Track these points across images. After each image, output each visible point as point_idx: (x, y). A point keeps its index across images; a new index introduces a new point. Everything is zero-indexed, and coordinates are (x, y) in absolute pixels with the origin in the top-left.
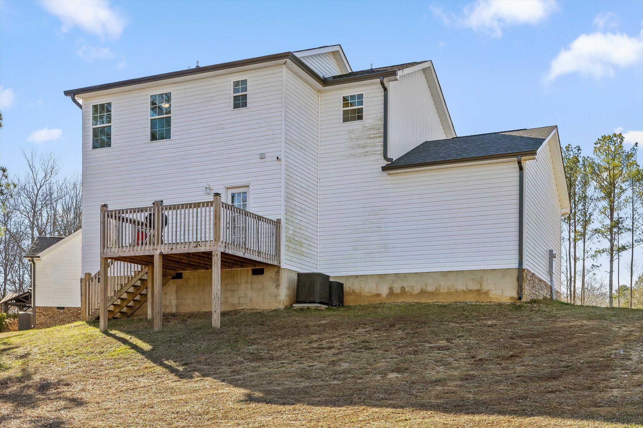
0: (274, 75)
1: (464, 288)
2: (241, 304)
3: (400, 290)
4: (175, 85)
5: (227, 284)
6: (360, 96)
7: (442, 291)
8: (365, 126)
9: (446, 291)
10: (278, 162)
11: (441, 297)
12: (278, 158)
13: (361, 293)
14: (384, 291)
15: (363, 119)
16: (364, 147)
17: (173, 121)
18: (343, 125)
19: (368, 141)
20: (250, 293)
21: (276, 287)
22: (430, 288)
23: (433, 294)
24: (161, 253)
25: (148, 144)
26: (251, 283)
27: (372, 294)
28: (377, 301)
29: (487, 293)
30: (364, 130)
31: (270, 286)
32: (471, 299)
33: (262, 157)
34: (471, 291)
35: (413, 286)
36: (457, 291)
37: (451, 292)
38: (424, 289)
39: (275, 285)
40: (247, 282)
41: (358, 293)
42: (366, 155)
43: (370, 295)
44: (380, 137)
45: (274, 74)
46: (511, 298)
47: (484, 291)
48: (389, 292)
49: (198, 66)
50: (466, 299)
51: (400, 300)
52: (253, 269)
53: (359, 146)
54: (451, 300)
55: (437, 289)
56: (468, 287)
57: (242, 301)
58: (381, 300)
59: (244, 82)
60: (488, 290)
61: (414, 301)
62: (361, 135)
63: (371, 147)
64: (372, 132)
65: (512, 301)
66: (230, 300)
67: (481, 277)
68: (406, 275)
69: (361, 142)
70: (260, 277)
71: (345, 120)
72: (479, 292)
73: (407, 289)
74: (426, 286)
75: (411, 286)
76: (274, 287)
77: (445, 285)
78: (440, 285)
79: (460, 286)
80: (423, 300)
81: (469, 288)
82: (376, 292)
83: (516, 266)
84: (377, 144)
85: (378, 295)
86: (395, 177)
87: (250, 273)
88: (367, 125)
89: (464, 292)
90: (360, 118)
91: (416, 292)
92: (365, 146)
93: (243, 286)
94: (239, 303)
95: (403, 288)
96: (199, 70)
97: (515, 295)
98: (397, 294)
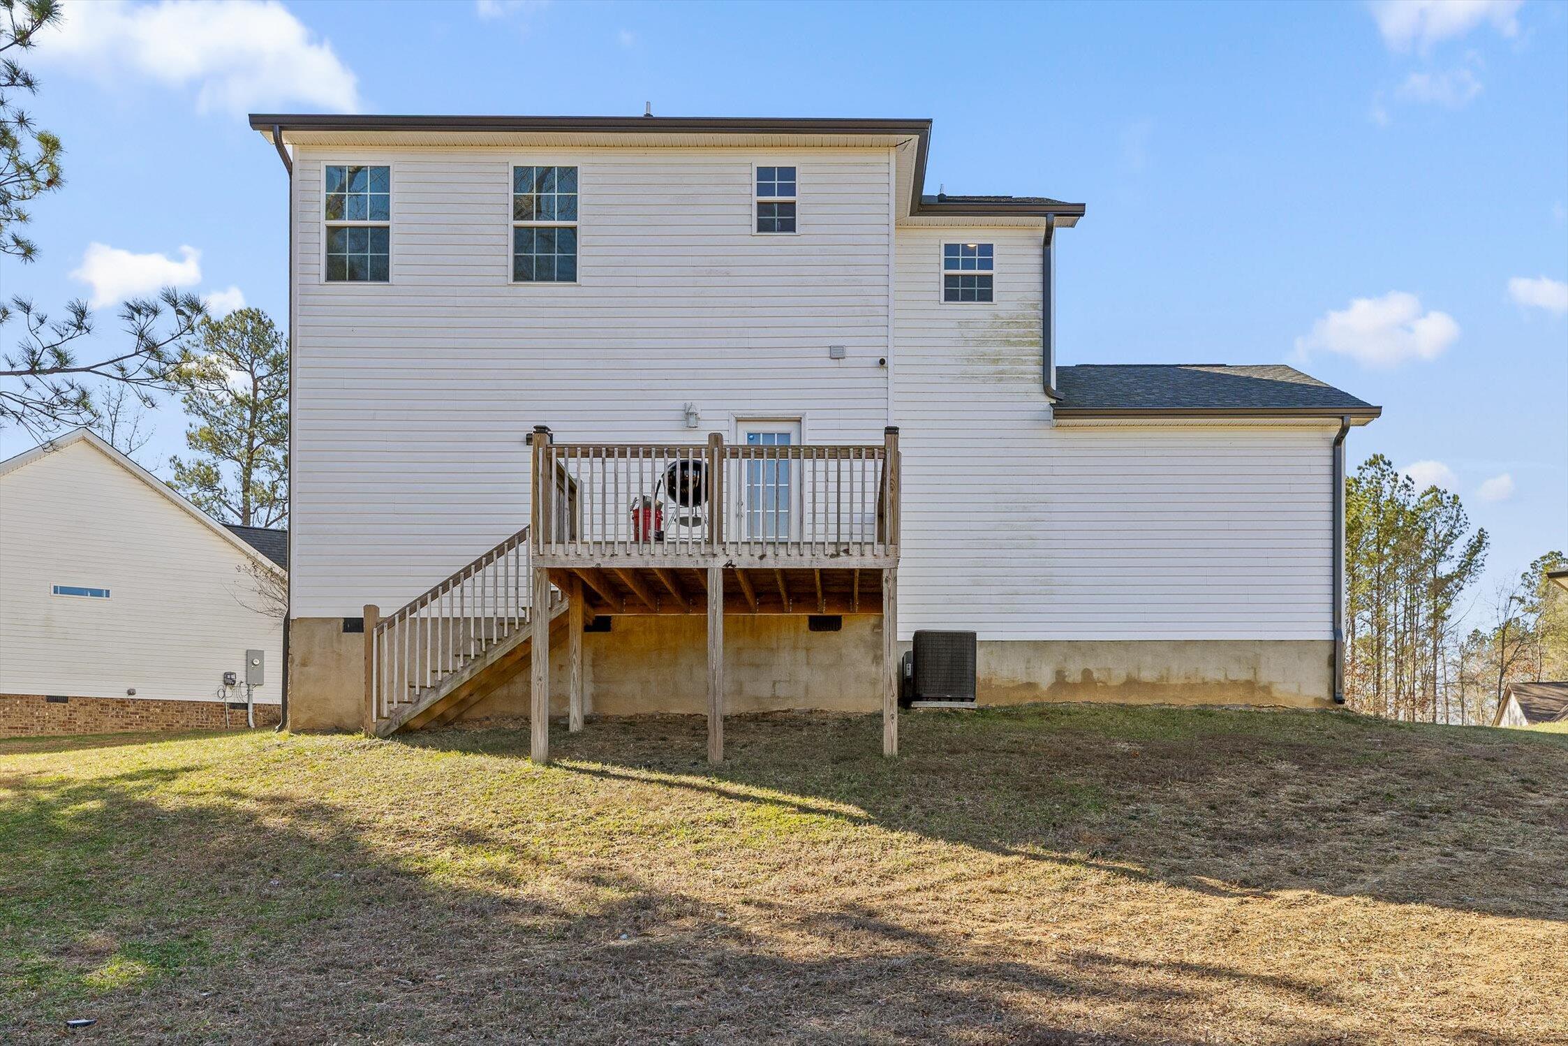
0: (868, 169)
1: (1220, 677)
2: (778, 697)
3: (1080, 677)
4: (590, 150)
5: (739, 649)
6: (987, 249)
7: (1173, 681)
8: (997, 315)
9: (1182, 681)
10: (882, 372)
11: (1172, 694)
12: (882, 362)
13: (990, 680)
14: (1044, 676)
15: (992, 301)
16: (996, 361)
17: (581, 240)
18: (943, 307)
19: (1006, 349)
20: (804, 674)
21: (873, 662)
22: (1147, 675)
23: (1153, 687)
24: (731, 565)
25: (507, 288)
26: (808, 650)
27: (1016, 684)
28: (1027, 699)
29: (1267, 689)
30: (995, 324)
31: (859, 658)
32: (1234, 700)
33: (837, 354)
34: (1235, 683)
35: (1109, 669)
36: (1205, 683)
37: (1193, 685)
38: (1135, 675)
39: (871, 656)
40: (795, 648)
41: (984, 680)
42: (1001, 380)
43: (1011, 685)
44: (1032, 344)
45: (867, 164)
46: (1316, 699)
47: (1262, 684)
48: (1054, 680)
49: (648, 115)
50: (1225, 699)
51: (1081, 698)
52: (811, 618)
53: (982, 358)
54: (1192, 701)
55: (1162, 677)
56: (1228, 676)
57: (782, 691)
58: (1037, 697)
59: (789, 173)
60: (1271, 683)
61: (1113, 701)
62: (988, 335)
63: (1013, 362)
64: (1014, 331)
65: (1319, 706)
66: (749, 689)
67: (1256, 655)
68: (1093, 646)
69: (991, 349)
70: (832, 637)
71: (950, 296)
72: (1250, 685)
73: (1095, 675)
74: (1139, 669)
75: (1105, 669)
76: (869, 660)
77: (1179, 671)
78: (1168, 669)
79: (1212, 671)
80: (1133, 700)
81: (1230, 678)
82: (1025, 680)
83: (1328, 636)
84: (1027, 358)
85: (1030, 686)
86: (1070, 434)
87: (805, 624)
88: (1002, 314)
89: (1219, 684)
90: (987, 296)
91: (1115, 682)
92: (998, 360)
93: (784, 658)
94: (774, 696)
95: (1087, 673)
96: (648, 124)
97: (1324, 693)
98: (1074, 686)
